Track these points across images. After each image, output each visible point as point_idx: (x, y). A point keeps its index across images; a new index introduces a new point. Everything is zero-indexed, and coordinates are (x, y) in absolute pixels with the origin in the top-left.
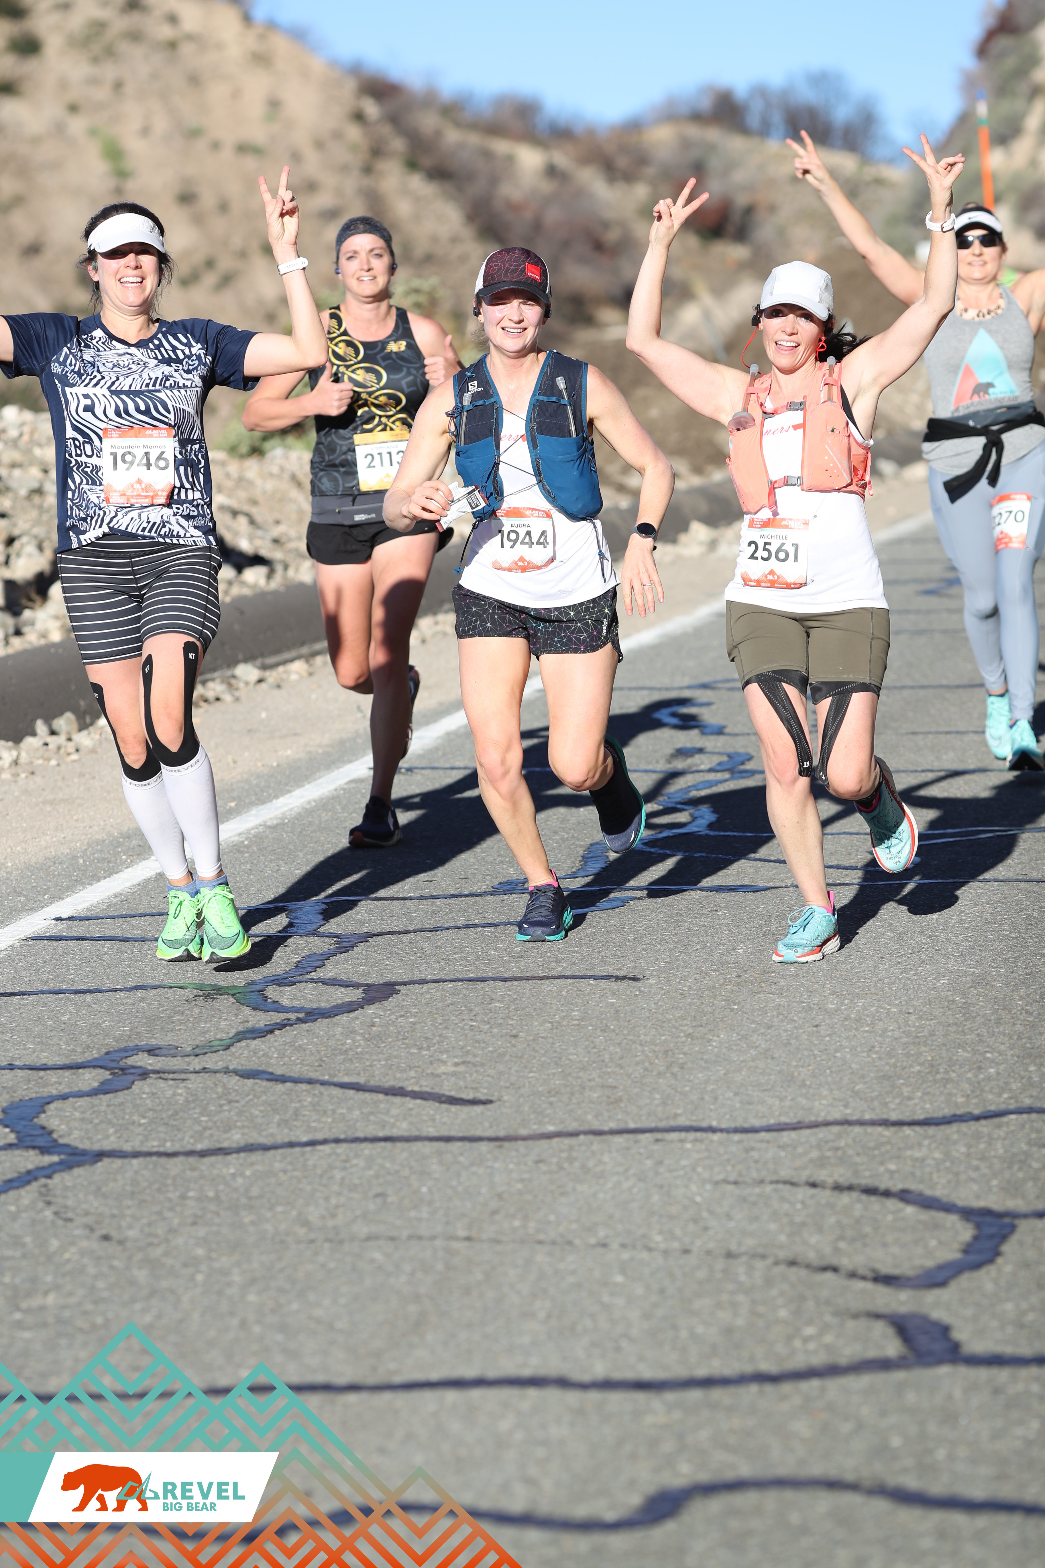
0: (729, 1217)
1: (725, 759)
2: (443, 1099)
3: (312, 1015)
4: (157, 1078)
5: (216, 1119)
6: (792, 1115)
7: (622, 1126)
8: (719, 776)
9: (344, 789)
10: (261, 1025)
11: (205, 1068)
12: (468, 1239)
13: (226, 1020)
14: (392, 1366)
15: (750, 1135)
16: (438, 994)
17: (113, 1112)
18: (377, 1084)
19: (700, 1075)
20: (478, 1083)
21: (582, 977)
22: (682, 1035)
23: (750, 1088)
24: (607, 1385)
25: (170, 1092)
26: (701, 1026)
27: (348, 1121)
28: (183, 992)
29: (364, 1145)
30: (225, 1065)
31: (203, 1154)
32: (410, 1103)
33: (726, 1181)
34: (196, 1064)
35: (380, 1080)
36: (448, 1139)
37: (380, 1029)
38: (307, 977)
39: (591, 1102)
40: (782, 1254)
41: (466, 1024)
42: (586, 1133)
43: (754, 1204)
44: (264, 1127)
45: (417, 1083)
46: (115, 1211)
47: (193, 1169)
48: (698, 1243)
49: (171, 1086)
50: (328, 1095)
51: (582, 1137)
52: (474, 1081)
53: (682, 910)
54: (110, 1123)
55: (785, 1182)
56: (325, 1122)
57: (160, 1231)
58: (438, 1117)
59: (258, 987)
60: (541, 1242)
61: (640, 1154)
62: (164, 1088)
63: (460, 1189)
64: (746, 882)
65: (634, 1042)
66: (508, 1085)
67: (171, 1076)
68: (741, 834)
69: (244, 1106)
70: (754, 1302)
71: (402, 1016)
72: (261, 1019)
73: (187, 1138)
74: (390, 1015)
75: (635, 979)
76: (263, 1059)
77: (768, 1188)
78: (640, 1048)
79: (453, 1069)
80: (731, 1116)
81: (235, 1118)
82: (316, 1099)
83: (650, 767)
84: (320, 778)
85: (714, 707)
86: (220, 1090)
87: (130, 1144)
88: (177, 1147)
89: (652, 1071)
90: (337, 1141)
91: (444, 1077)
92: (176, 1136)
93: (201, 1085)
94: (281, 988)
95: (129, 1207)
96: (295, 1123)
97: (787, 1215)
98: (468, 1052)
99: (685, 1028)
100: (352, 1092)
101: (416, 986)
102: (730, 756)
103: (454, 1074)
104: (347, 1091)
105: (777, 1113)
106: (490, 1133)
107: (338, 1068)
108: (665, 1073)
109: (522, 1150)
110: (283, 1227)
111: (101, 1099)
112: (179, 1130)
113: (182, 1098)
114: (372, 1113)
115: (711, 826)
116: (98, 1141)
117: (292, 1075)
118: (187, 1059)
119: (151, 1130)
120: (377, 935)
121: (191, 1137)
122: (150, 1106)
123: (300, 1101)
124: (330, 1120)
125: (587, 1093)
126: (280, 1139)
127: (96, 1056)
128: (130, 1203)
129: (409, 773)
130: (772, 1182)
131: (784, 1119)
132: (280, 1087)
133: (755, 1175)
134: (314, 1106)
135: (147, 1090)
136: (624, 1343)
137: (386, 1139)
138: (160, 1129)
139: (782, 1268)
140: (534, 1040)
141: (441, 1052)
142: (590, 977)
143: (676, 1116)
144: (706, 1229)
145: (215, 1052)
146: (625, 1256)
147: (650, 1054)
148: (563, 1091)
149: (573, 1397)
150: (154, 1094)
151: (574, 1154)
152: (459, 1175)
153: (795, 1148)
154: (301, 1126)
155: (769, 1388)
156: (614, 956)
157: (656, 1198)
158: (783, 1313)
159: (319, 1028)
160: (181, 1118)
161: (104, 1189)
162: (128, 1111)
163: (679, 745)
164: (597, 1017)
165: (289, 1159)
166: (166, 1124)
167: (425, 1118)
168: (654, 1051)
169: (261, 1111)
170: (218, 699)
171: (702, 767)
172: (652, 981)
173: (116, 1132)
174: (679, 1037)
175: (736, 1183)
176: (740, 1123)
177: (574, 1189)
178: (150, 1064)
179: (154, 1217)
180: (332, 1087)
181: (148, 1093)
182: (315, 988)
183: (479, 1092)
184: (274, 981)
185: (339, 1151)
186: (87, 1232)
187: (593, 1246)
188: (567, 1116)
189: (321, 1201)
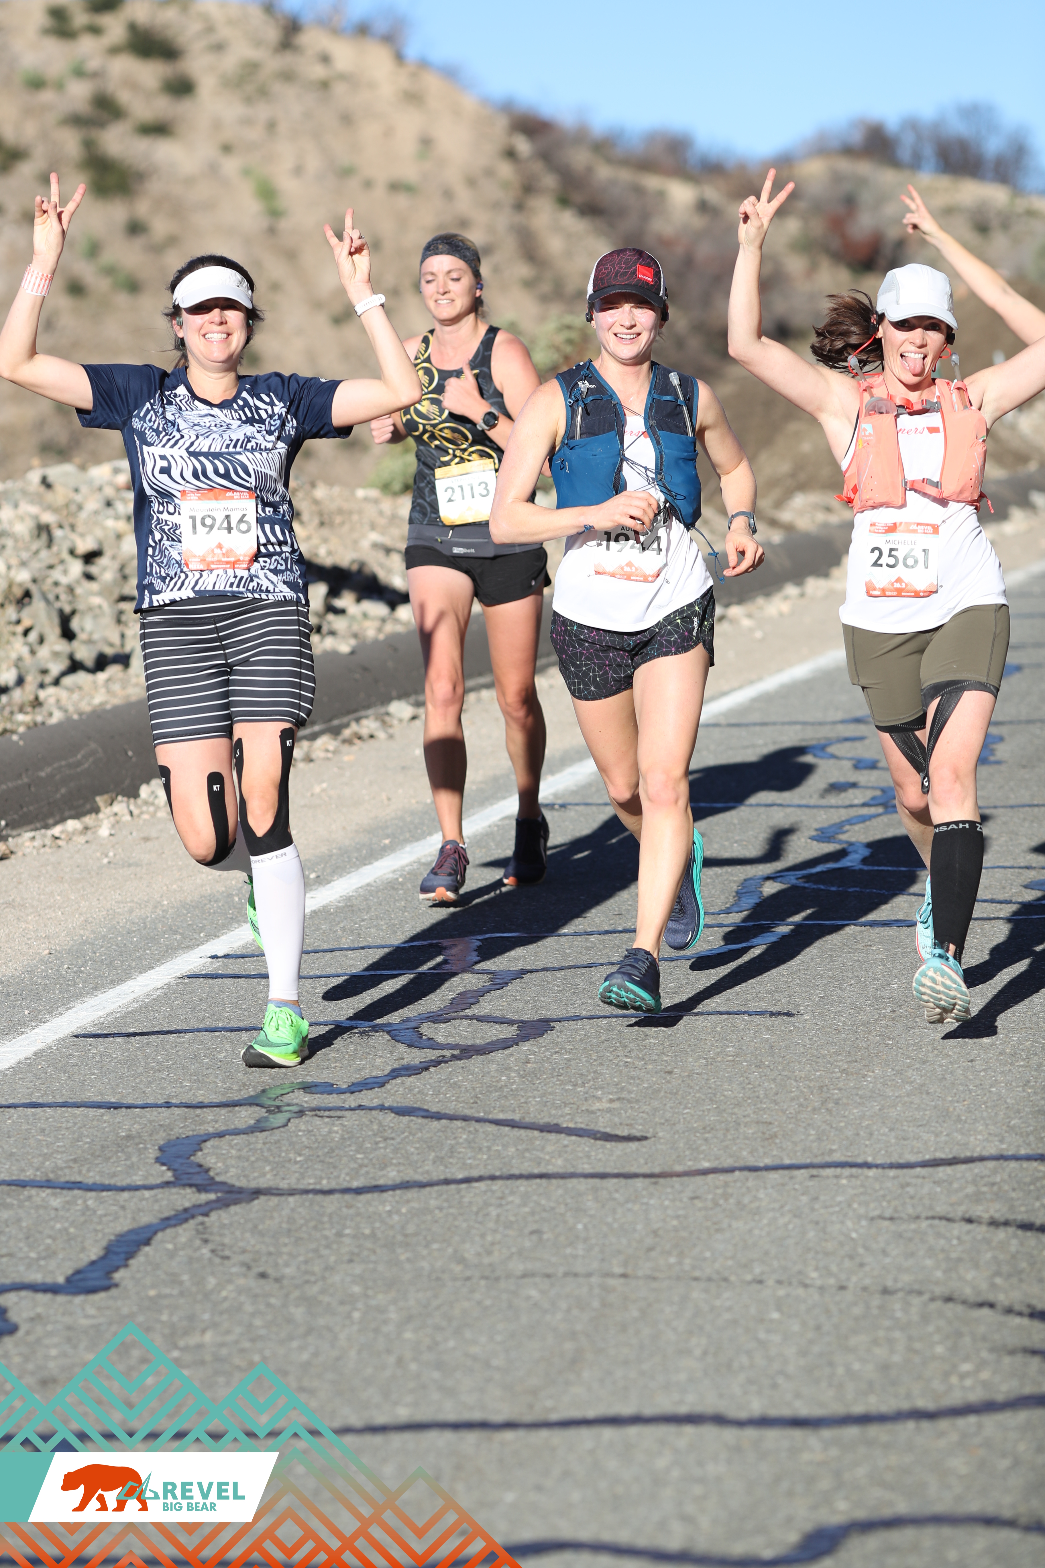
0: (885, 1253)
1: (878, 793)
2: (598, 1135)
3: (467, 1052)
4: (313, 1116)
5: (371, 1156)
6: (947, 1150)
7: (777, 1162)
8: (873, 810)
9: (498, 826)
10: (417, 1062)
11: (360, 1106)
12: (624, 1276)
13: (381, 1057)
14: (549, 1403)
15: (905, 1171)
16: (593, 1030)
17: (269, 1150)
18: (533, 1121)
19: (855, 1111)
20: (633, 1119)
21: (737, 1013)
22: (837, 1070)
23: (905, 1123)
24: (764, 1422)
25: (326, 1130)
26: (856, 1061)
27: (504, 1158)
29: (519, 1182)
30: (380, 1103)
31: (359, 1191)
32: (565, 1140)
33: (881, 1217)
34: (352, 1100)
35: (535, 1117)
36: (603, 1176)
37: (534, 1066)
38: (461, 1014)
39: (746, 1138)
40: (938, 1290)
41: (620, 1061)
42: (741, 1169)
43: (910, 1240)
44: (419, 1164)
45: (572, 1120)
46: (272, 1249)
47: (349, 1207)
48: (854, 1279)
49: (327, 1123)
50: (484, 1132)
51: (737, 1173)
52: (628, 1117)
53: (836, 945)
54: (266, 1160)
55: (941, 1218)
56: (480, 1160)
57: (316, 1269)
58: (593, 1153)
59: (413, 1024)
60: (696, 1279)
61: (795, 1190)
62: (321, 1125)
63: (616, 1225)
64: (900, 916)
65: (789, 1078)
66: (663, 1121)
67: (327, 1113)
68: (895, 869)
69: (399, 1143)
70: (910, 1338)
71: (556, 1053)
72: (415, 1057)
73: (343, 1176)
74: (544, 1051)
75: (789, 1014)
76: (418, 1096)
77: (924, 1224)
78: (795, 1084)
79: (608, 1105)
80: (887, 1151)
81: (391, 1155)
82: (472, 1136)
83: (804, 802)
84: (473, 814)
85: (867, 742)
86: (375, 1127)
87: (286, 1181)
88: (333, 1185)
89: (807, 1107)
90: (493, 1178)
91: (599, 1113)
92: (332, 1173)
93: (357, 1122)
94: (436, 1026)
95: (286, 1245)
96: (451, 1160)
97: (943, 1250)
98: (623, 1088)
99: (840, 1064)
100: (507, 1129)
101: (571, 1022)
102: (883, 790)
103: (609, 1110)
104: (502, 1128)
105: (932, 1149)
106: (645, 1170)
107: (493, 1105)
108: (820, 1109)
109: (677, 1186)
110: (439, 1264)
111: (257, 1137)
112: (335, 1167)
113: (338, 1136)
114: (527, 1150)
115: (865, 861)
116: (255, 1179)
117: (447, 1112)
118: (343, 1096)
119: (307, 1168)
120: (531, 971)
121: (347, 1174)
122: (306, 1143)
123: (455, 1138)
124: (485, 1157)
125: (742, 1129)
126: (436, 1176)
127: (252, 1093)
128: (286, 1240)
129: (563, 809)
130: (927, 1218)
131: (940, 1155)
132: (435, 1124)
133: (910, 1211)
134: (469, 1143)
135: (303, 1128)
136: (780, 1380)
137: (541, 1176)
138: (316, 1166)
139: (939, 1304)
140: (689, 1076)
141: (595, 1089)
142: (744, 1013)
143: (831, 1151)
144: (862, 1265)
145: (371, 1089)
146: (781, 1292)
147: (805, 1090)
148: (718, 1127)
149: (729, 1434)
150: (309, 1131)
151: (730, 1190)
152: (614, 1211)
153: (951, 1183)
154: (457, 1163)
155: (925, 1424)
156: (768, 992)
157: (811, 1234)
158: (939, 1349)
159: (474, 1065)
160: (337, 1155)
161: (260, 1227)
162: (284, 1148)
163: (833, 780)
164: (752, 1053)
165: (444, 1196)
166: (322, 1162)
167: (580, 1155)
168: (809, 1087)
169: (417, 1148)
170: (372, 736)
171: (856, 802)
172: (806, 1017)
173: (272, 1170)
174: (834, 1072)
175: (891, 1219)
176: (895, 1159)
177: (730, 1226)
178: (306, 1102)
179: (310, 1255)
180: (487, 1124)
181: (304, 1131)
182: (470, 1025)
183: (634, 1128)
184: (429, 1017)
185: (494, 1188)
186: (244, 1269)
187: (749, 1283)
188: (722, 1152)
189: (477, 1239)
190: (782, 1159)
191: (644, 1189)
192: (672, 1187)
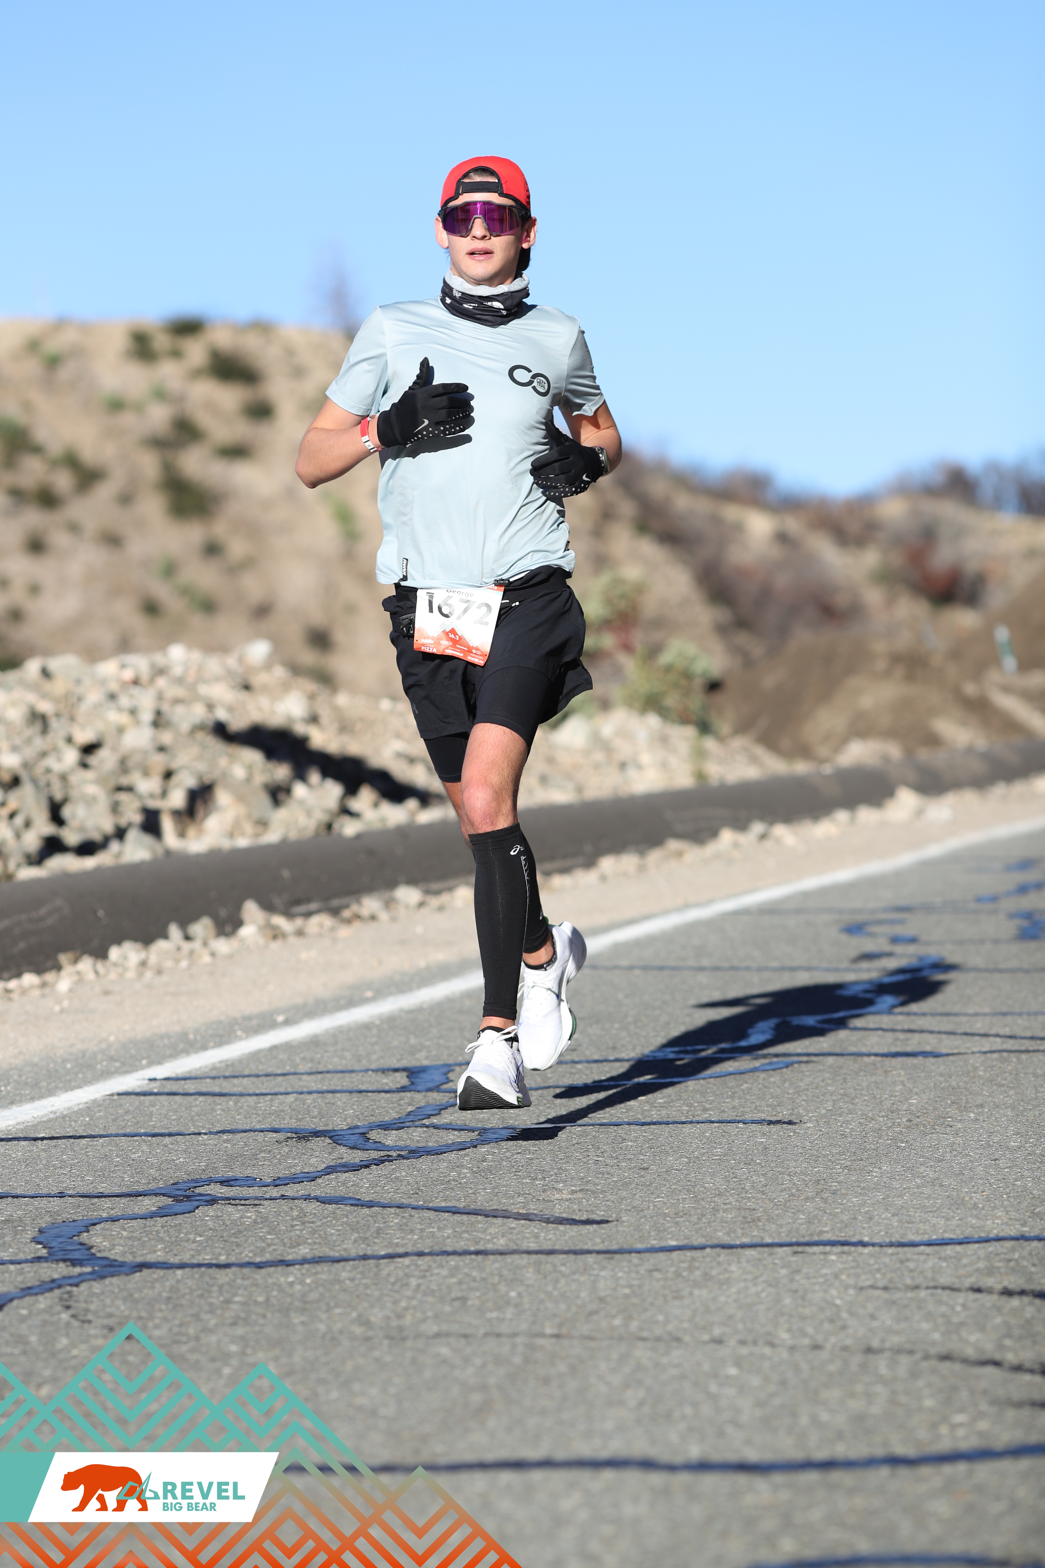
2: (552, 1220)
3: (415, 1153)
4: (226, 1204)
5: (284, 1237)
6: (958, 1232)
7: (756, 1240)
10: (357, 1160)
11: (283, 1196)
12: (557, 1336)
13: (317, 1157)
14: (440, 1448)
15: (907, 1249)
17: (167, 1231)
18: (478, 1208)
19: (854, 1200)
20: (595, 1207)
21: (731, 1122)
23: (912, 1210)
24: (703, 1466)
25: (238, 1215)
26: (862, 1160)
27: (437, 1238)
28: (274, 1135)
29: (450, 1257)
30: (307, 1193)
31: (261, 1265)
32: (512, 1223)
33: (873, 1287)
34: (275, 1192)
35: (482, 1205)
36: (550, 1252)
38: (418, 1123)
39: (724, 1221)
40: (934, 1350)
43: (905, 1306)
44: (338, 1243)
45: (523, 1207)
46: (143, 1314)
47: (245, 1278)
48: (833, 1340)
49: (240, 1210)
50: (419, 1217)
51: (708, 1250)
52: (590, 1205)
54: (161, 1240)
55: (944, 1288)
56: (410, 1239)
57: (191, 1331)
58: (543, 1234)
59: (360, 1130)
60: (643, 1339)
61: (774, 1264)
62: (232, 1212)
63: (556, 1293)
64: (927, 1049)
65: (782, 1173)
66: (629, 1208)
67: (243, 1202)
69: (319, 1226)
70: (894, 1392)
71: (518, 1153)
72: (356, 1157)
73: (246, 1252)
74: (505, 1153)
75: (790, 1123)
76: (352, 1188)
77: (924, 1293)
78: (787, 1178)
79: (569, 1196)
80: (887, 1233)
81: (307, 1236)
82: (405, 1221)
83: (832, 967)
85: (907, 924)
86: (295, 1213)
87: (179, 1257)
88: (232, 1260)
89: (799, 1196)
90: (421, 1254)
91: (556, 1202)
92: (233, 1250)
93: (275, 1210)
94: (386, 1132)
95: (161, 1311)
96: (376, 1240)
97: (943, 1315)
98: (588, 1182)
99: (843, 1162)
100: (448, 1215)
102: (921, 959)
103: (569, 1200)
104: (441, 1214)
105: (941, 1231)
106: (601, 1247)
107: (436, 1195)
108: (814, 1198)
109: (636, 1261)
110: (339, 1325)
111: (156, 1221)
112: (238, 1245)
113: (250, 1220)
114: (466, 1231)
116: (143, 1255)
117: (382, 1201)
118: (265, 1188)
119: (206, 1246)
121: (251, 1252)
122: (211, 1226)
123: (385, 1222)
124: (416, 1237)
125: (721, 1214)
126: (354, 1253)
127: (161, 1186)
128: (163, 1307)
130: (927, 1288)
131: (949, 1236)
132: (366, 1211)
133: (909, 1281)
134: (401, 1226)
135: (211, 1213)
136: (730, 1430)
137: (477, 1253)
138: (217, 1245)
139: (933, 1363)
140: (667, 1171)
141: (557, 1182)
142: (739, 1122)
143: (822, 1232)
144: (844, 1328)
145: (299, 1183)
146: (744, 1351)
147: (799, 1183)
148: (692, 1213)
149: (657, 1478)
150: (218, 1217)
152: (557, 1281)
153: (959, 1259)
154: (382, 1243)
155: (903, 1471)
156: (769, 1106)
157: (788, 1301)
158: (929, 1403)
159: (421, 1163)
160: (244, 1236)
161: (136, 1295)
162: (184, 1230)
163: (866, 951)
164: (742, 1153)
165: (359, 1269)
166: (225, 1241)
167: (527, 1235)
168: (804, 1181)
169: (338, 1230)
172: (809, 1125)
173: (165, 1248)
174: (834, 1168)
175: (885, 1288)
176: (896, 1238)
177: (691, 1294)
178: (221, 1193)
179: (188, 1319)
180: (426, 1211)
181: (212, 1216)
182: (425, 1132)
183: (596, 1214)
184: (379, 1125)
185: (419, 1262)
186: (105, 1331)
187: (705, 1343)
188: (694, 1233)
189: (389, 1305)
190: (762, 1238)
191: (595, 1263)
192: (630, 1261)
